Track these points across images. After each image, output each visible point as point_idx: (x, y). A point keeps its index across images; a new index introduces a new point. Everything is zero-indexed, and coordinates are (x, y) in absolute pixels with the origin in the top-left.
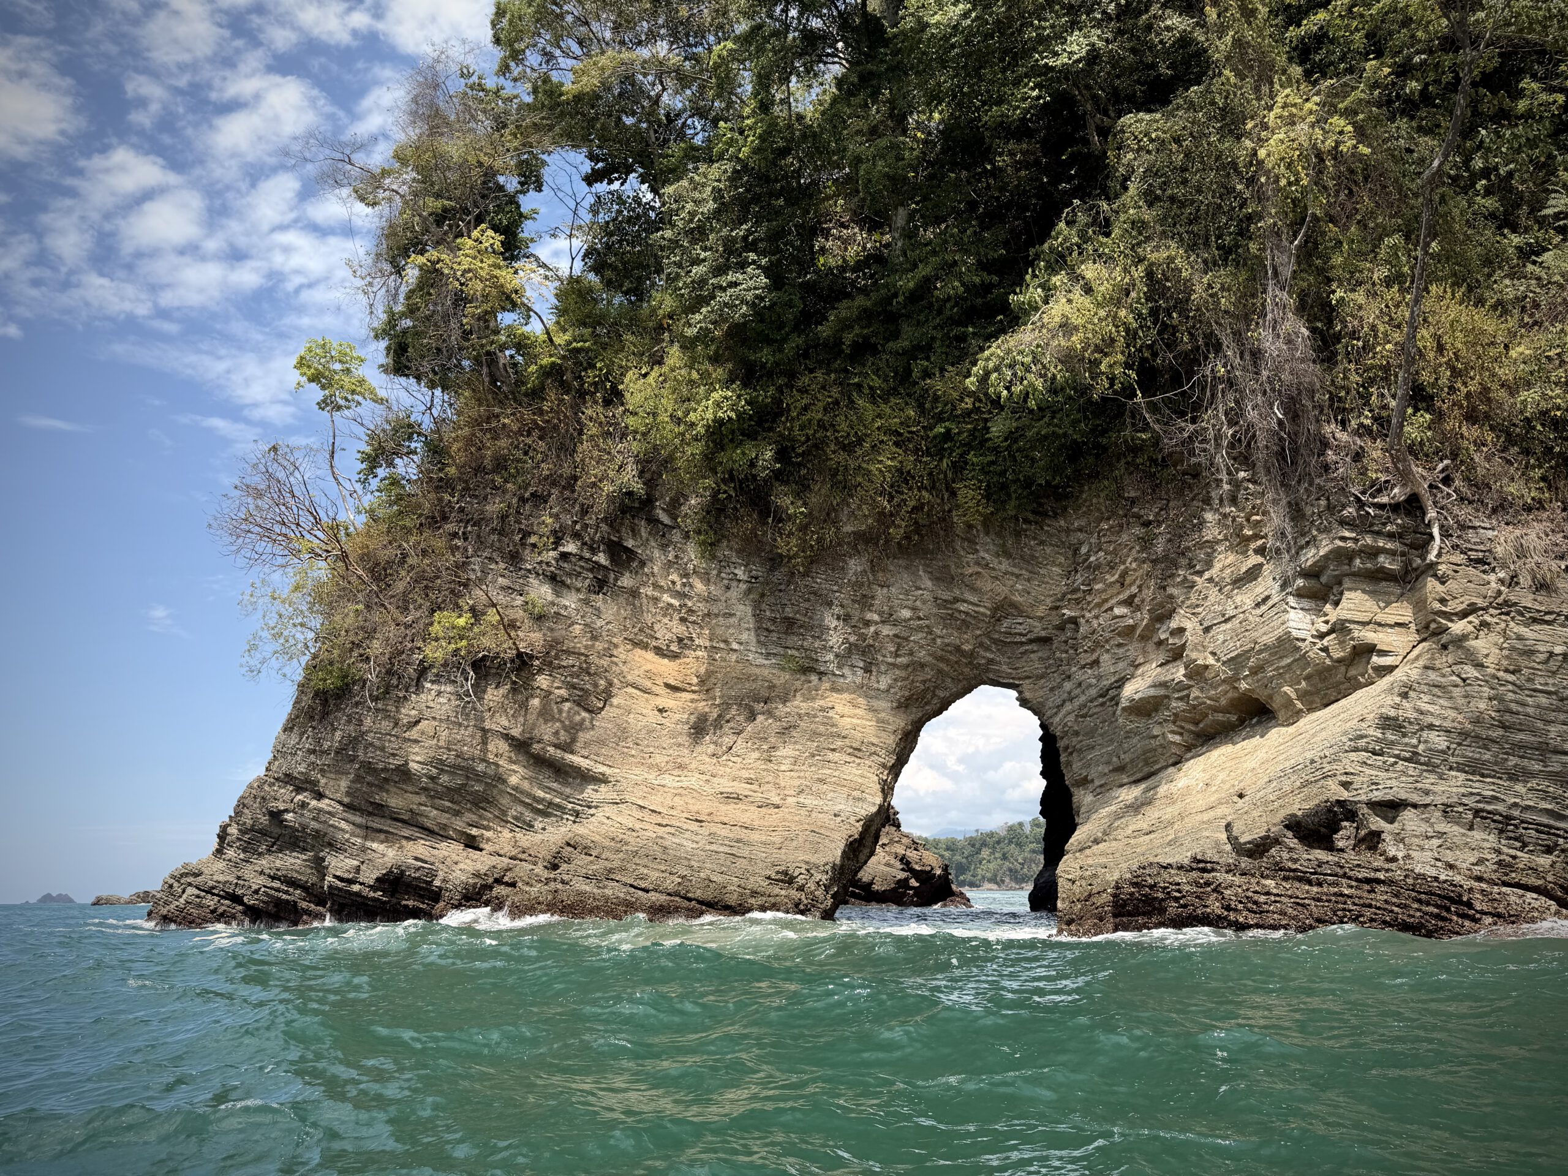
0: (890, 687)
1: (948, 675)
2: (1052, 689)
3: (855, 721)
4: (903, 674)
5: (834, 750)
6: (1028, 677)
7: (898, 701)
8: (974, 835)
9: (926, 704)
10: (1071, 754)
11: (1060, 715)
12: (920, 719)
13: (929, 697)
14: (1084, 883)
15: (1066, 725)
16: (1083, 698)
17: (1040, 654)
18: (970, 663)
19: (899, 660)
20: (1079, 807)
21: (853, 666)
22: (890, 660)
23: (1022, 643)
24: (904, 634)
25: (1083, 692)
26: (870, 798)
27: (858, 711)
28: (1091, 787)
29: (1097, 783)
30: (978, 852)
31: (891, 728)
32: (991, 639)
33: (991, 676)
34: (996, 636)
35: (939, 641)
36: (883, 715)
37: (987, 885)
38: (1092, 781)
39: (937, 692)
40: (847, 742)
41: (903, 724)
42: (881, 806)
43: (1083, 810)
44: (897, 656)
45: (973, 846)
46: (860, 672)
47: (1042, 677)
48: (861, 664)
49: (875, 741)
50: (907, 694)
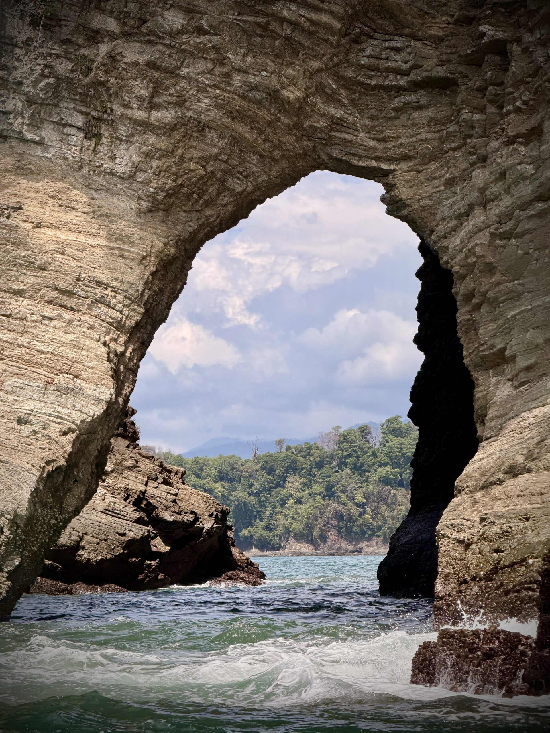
0: (137, 168)
1: (252, 148)
2: (450, 183)
3: (63, 236)
4: (164, 143)
5: (19, 293)
6: (407, 158)
7: (152, 197)
8: (273, 450)
9: (207, 204)
10: (477, 307)
11: (462, 233)
12: (194, 234)
13: (212, 190)
14: (486, 547)
15: (471, 252)
16: (507, 201)
17: (431, 112)
18: (297, 126)
19: (156, 115)
20: (485, 408)
21: (62, 124)
22: (139, 114)
23: (399, 90)
24: (168, 62)
25: (508, 191)
26: (89, 389)
27: (69, 216)
28: (509, 370)
29: (522, 363)
30: (280, 484)
31: (136, 251)
32: (339, 78)
33: (336, 152)
34: (350, 73)
35: (237, 79)
36: (120, 225)
37: (294, 546)
38: (513, 358)
39: (229, 181)
40: (47, 277)
41: (159, 244)
42: (110, 404)
43: (492, 413)
44: (152, 106)
45: (271, 471)
46: (77, 137)
47: (432, 158)
48: (79, 121)
49: (104, 276)
50: (170, 183)
